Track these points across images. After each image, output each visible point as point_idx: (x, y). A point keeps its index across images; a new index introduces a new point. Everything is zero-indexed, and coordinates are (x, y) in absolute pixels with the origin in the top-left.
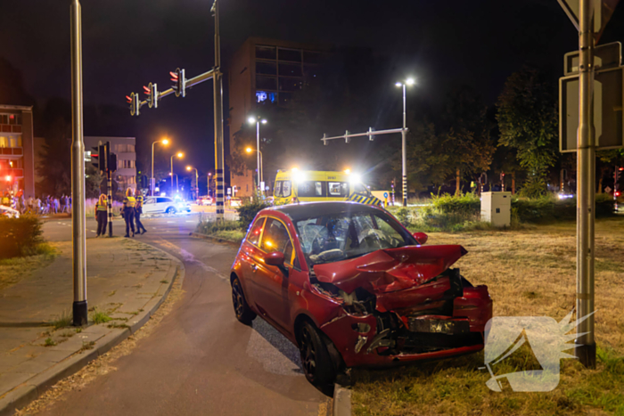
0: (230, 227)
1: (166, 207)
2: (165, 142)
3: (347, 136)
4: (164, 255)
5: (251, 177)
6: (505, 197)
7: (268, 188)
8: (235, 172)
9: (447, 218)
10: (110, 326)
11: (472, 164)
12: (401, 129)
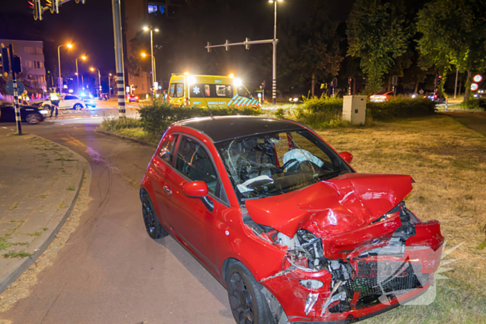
0: (132, 124)
1: (74, 104)
2: (70, 46)
3: (227, 45)
4: (71, 155)
5: (146, 78)
6: (362, 100)
7: (160, 88)
8: (132, 73)
9: (315, 117)
10: (6, 256)
11: (324, 70)
12: (272, 40)
